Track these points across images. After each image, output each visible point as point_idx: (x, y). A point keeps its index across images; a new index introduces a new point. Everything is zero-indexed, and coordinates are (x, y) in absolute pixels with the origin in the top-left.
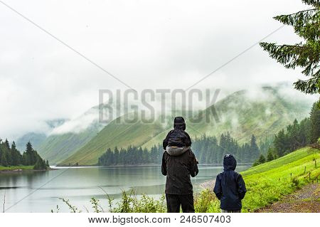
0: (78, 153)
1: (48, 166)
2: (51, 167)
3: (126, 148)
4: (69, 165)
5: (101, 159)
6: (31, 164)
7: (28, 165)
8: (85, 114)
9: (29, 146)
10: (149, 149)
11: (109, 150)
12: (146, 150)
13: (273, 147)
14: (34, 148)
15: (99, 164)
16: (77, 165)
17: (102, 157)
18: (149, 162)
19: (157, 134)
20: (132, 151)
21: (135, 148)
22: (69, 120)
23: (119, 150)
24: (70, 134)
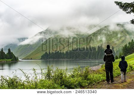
0: (32, 54)
1: (18, 59)
2: (19, 60)
3: (54, 52)
4: (28, 59)
6: (10, 59)
7: (8, 59)
8: (35, 36)
9: (9, 50)
10: (65, 52)
11: (46, 52)
12: (63, 53)
13: (122, 52)
14: (11, 51)
15: (41, 59)
16: (31, 59)
17: (43, 56)
18: (64, 58)
21: (58, 52)
22: (27, 38)
23: (51, 52)
24: (28, 45)
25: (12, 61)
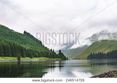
3: (97, 53)
4: (77, 59)
5: (88, 57)
7: (59, 58)
9: (60, 51)
10: (106, 53)
11: (91, 54)
15: (87, 59)
16: (79, 59)
18: (106, 58)
19: (109, 48)
20: (100, 54)
21: (101, 53)
23: (95, 54)
25: (62, 59)
